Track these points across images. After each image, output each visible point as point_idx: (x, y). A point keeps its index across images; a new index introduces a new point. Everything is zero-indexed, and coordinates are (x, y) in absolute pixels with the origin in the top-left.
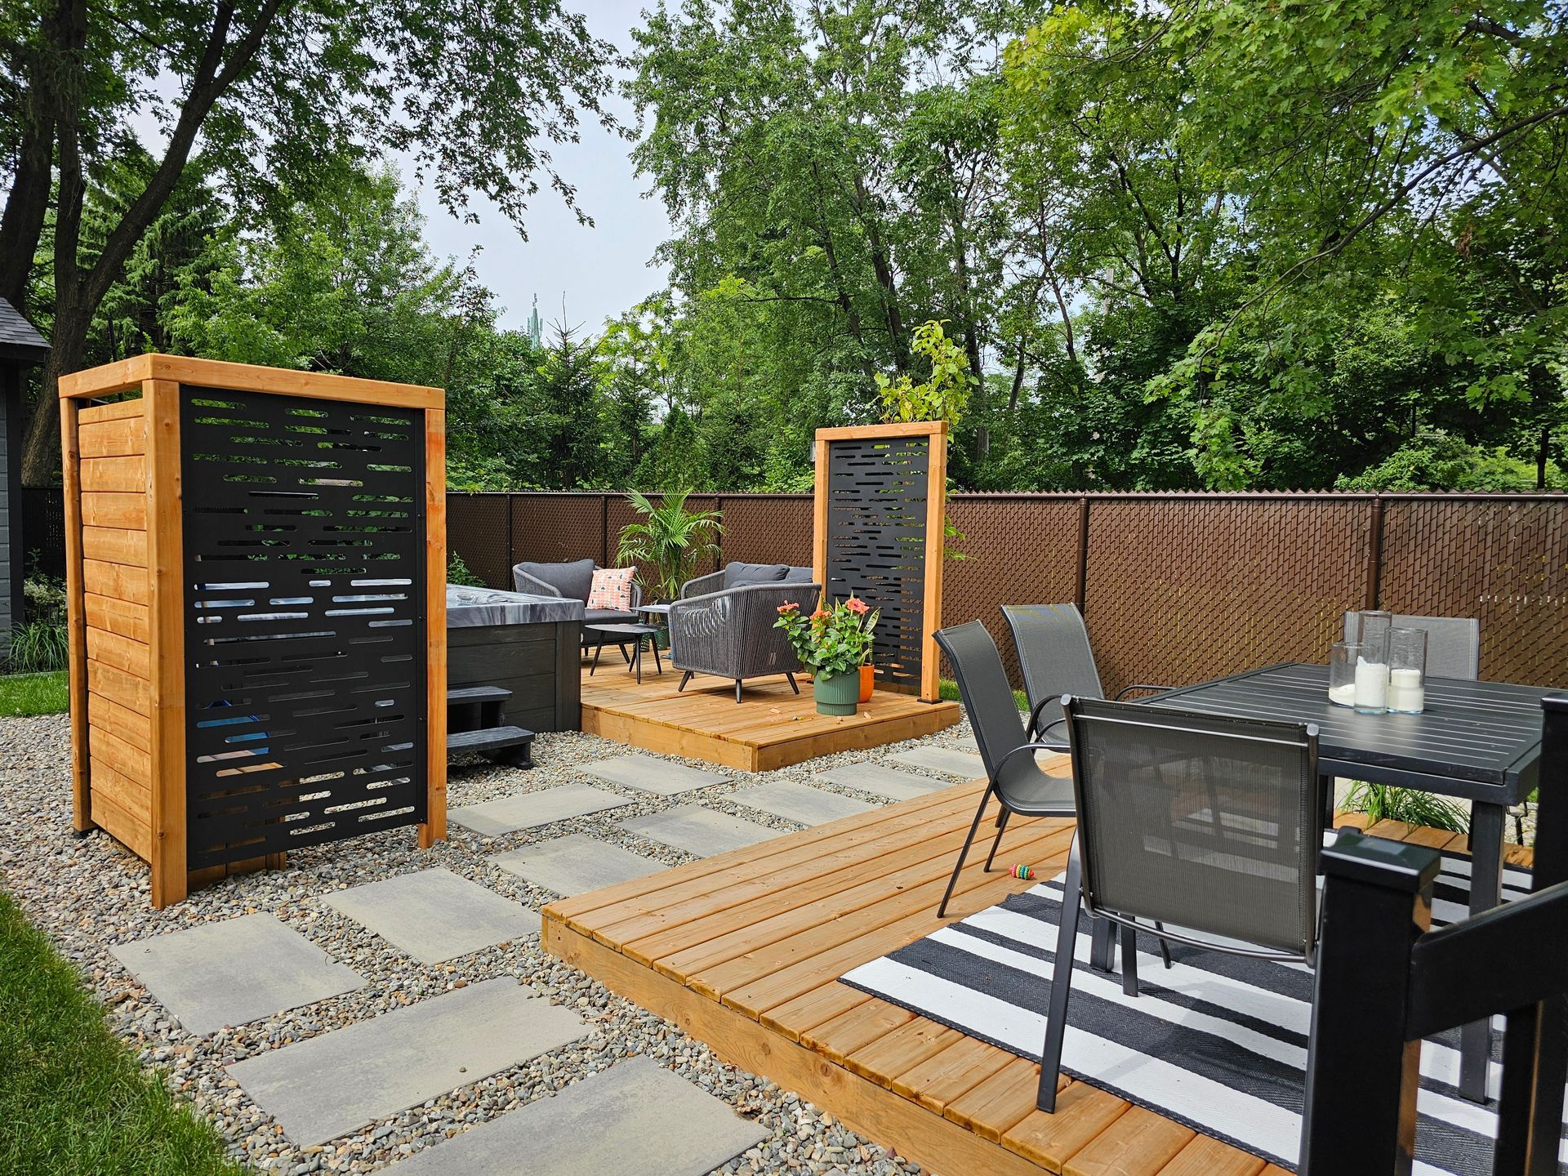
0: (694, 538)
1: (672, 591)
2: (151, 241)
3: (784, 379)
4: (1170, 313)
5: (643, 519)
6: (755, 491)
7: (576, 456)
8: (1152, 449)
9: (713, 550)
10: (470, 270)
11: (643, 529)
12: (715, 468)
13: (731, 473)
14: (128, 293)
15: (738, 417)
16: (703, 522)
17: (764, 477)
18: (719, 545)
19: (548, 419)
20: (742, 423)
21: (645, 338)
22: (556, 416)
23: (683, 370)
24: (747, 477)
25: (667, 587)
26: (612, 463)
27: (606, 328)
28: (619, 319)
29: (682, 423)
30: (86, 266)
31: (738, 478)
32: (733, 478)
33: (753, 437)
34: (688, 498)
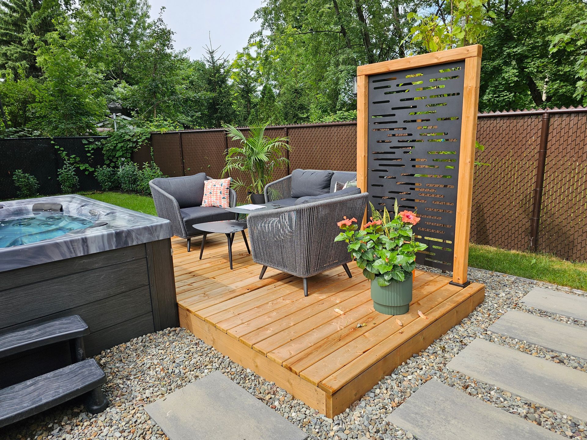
0: (271, 155)
1: (259, 188)
2: (30, 24)
3: (317, 71)
4: (506, 25)
5: (238, 144)
6: (306, 124)
7: (220, 113)
8: (494, 94)
9: (284, 161)
10: (160, 20)
11: (239, 150)
12: (286, 114)
13: (294, 117)
14: (24, 50)
15: (296, 90)
16: (277, 144)
17: (309, 118)
18: (288, 158)
19: (205, 95)
20: (298, 93)
21: (253, 59)
22: (209, 93)
23: (270, 69)
24: (301, 119)
25: (256, 186)
26: (238, 115)
27: (236, 56)
28: (241, 51)
29: (269, 92)
30: (4, 39)
31: (297, 119)
32: (295, 120)
33: (303, 100)
34: (266, 129)
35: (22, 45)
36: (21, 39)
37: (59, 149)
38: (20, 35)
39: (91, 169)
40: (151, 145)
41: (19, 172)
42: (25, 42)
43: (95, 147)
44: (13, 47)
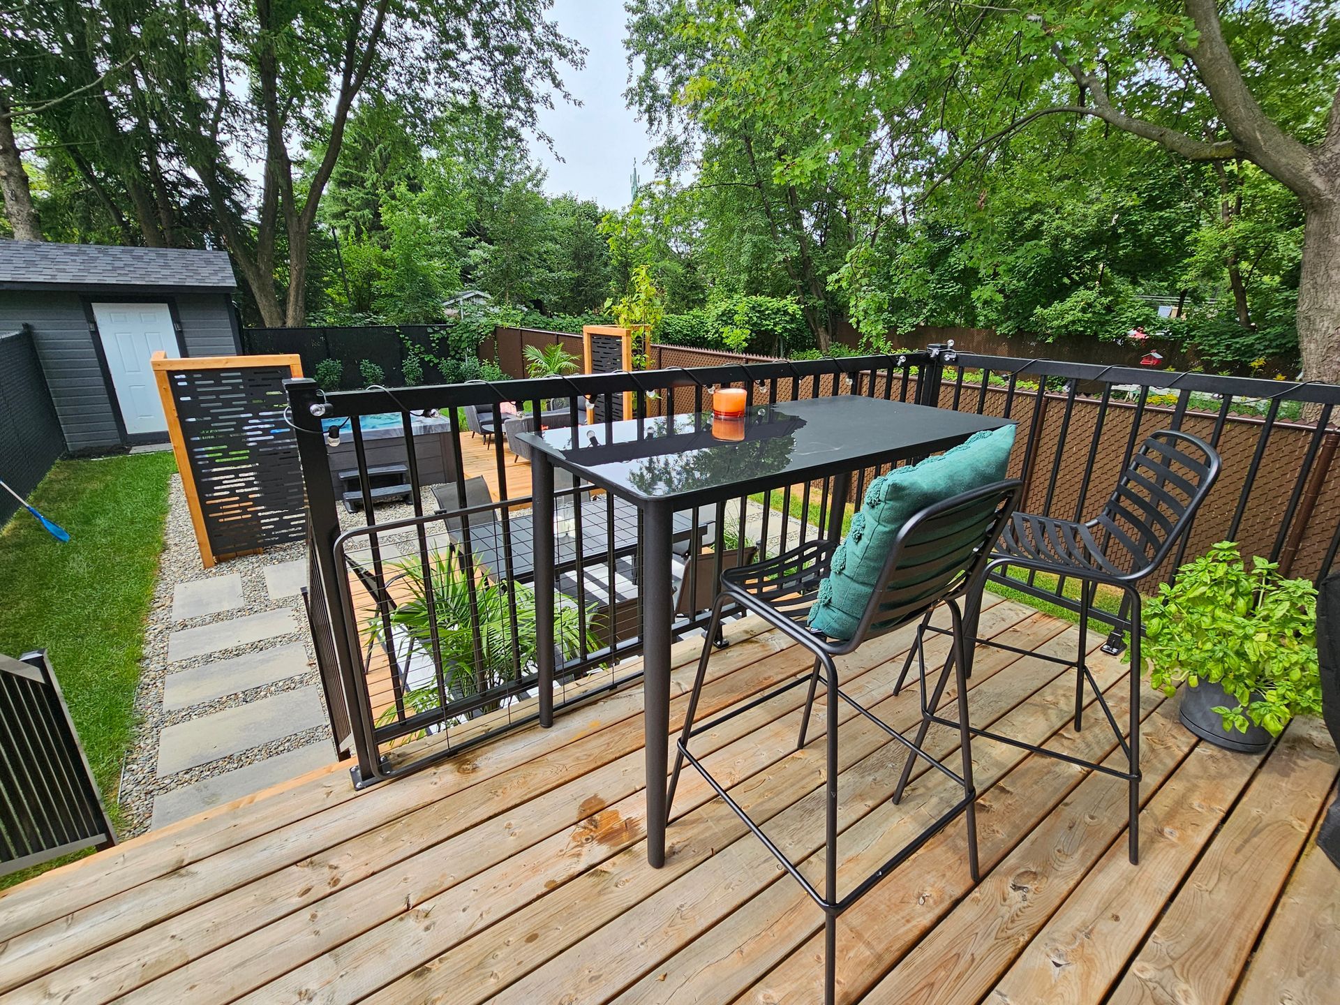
2: (373, 160)
14: (367, 195)
35: (364, 188)
36: (363, 181)
37: (404, 339)
38: (362, 174)
39: (436, 361)
40: (495, 339)
41: (365, 362)
42: (368, 184)
43: (440, 336)
44: (354, 191)
